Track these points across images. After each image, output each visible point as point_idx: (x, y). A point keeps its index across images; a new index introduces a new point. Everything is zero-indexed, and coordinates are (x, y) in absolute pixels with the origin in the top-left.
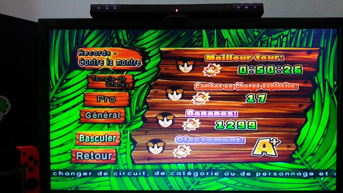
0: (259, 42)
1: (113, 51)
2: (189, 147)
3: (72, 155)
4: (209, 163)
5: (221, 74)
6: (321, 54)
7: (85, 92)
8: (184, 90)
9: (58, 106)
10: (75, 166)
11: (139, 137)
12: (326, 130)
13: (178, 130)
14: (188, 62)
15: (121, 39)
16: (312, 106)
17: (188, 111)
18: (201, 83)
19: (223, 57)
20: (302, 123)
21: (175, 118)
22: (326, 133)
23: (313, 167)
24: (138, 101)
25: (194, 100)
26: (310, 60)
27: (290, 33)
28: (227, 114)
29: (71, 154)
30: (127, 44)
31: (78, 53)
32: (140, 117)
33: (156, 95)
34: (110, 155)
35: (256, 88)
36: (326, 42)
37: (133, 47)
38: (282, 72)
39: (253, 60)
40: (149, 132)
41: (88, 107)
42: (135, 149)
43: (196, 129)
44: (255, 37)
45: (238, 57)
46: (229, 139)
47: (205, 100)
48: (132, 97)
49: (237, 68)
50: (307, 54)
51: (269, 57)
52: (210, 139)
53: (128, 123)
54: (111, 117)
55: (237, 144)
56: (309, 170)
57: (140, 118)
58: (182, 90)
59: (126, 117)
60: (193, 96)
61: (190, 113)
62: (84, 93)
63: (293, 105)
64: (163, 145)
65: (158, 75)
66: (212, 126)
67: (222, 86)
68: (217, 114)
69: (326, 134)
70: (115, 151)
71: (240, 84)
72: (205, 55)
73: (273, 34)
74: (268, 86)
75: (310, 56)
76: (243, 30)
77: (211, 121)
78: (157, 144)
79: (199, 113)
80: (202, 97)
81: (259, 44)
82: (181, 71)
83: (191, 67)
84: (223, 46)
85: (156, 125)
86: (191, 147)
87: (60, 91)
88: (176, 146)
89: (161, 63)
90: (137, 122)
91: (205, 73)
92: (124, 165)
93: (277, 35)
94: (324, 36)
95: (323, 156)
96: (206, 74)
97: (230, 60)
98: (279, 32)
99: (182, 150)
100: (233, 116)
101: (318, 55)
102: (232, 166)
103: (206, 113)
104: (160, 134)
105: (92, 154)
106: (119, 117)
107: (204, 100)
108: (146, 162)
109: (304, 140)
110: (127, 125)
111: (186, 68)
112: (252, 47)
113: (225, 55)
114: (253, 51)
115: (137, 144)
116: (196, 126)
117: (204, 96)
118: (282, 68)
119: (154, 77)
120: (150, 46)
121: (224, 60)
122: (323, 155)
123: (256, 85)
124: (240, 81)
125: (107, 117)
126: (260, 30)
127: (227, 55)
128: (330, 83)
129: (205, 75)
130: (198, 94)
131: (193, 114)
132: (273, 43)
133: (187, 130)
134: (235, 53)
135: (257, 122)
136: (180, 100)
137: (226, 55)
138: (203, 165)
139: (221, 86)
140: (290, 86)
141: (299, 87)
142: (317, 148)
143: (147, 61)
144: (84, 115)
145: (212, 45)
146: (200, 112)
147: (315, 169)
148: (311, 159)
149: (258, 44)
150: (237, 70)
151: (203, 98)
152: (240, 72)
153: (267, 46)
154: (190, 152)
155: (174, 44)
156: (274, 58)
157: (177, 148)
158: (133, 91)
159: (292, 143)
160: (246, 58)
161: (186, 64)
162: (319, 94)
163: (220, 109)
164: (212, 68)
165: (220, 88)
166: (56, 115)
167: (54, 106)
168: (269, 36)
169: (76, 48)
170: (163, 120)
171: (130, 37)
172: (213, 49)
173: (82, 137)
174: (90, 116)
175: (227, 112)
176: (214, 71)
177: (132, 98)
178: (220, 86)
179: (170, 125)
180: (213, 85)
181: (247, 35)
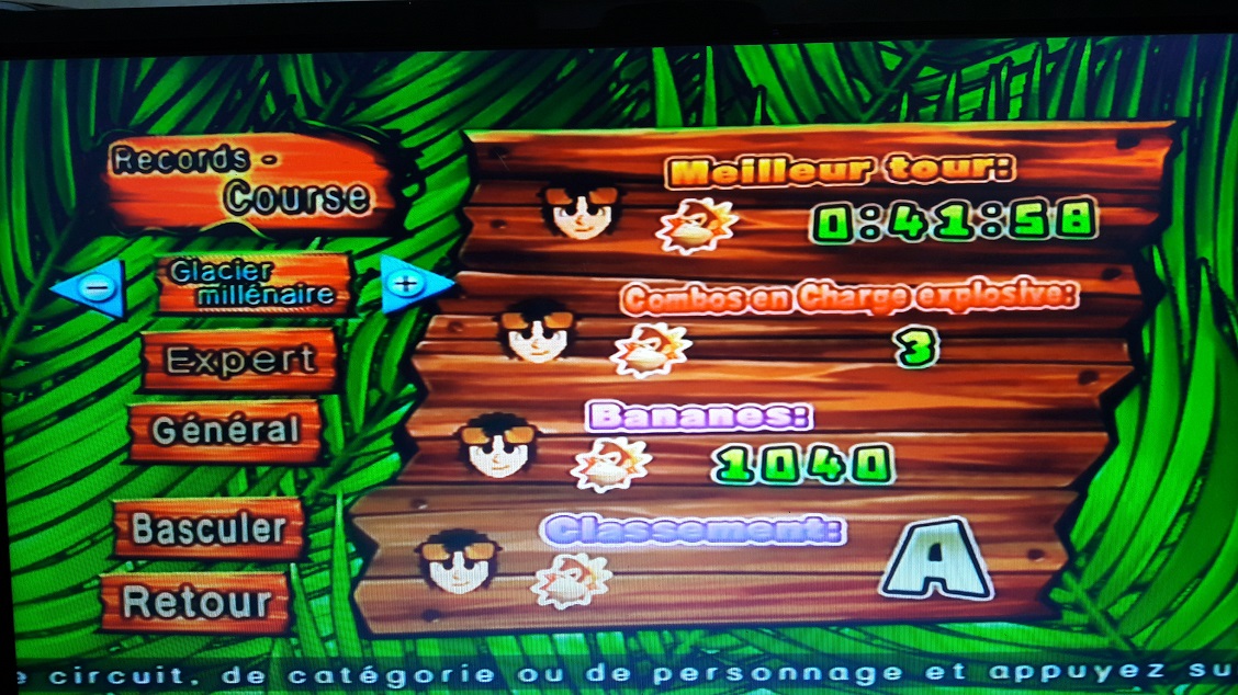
0: (905, 98)
1: (258, 150)
2: (602, 561)
3: (104, 597)
4: (689, 628)
5: (738, 242)
6: (1181, 149)
7: (145, 328)
8: (577, 317)
9: (36, 391)
10: (118, 644)
11: (388, 522)
12: (1199, 482)
13: (553, 487)
14: (592, 194)
15: (295, 96)
16: (1138, 376)
17: (594, 407)
18: (652, 286)
19: (744, 169)
20: (1090, 455)
21: (540, 440)
22: (1200, 494)
23: (1139, 641)
24: (376, 366)
25: (622, 358)
26: (1130, 176)
27: (1039, 58)
28: (766, 417)
29: (100, 593)
30: (320, 118)
31: (110, 163)
32: (388, 435)
33: (455, 339)
34: (262, 597)
35: (892, 305)
36: (1202, 93)
37: (343, 127)
38: (1005, 231)
39: (877, 179)
40: (427, 498)
41: (162, 397)
42: (370, 573)
43: (634, 483)
44: (887, 76)
45: (810, 169)
46: (774, 525)
47: (669, 356)
48: (350, 347)
49: (808, 216)
50: (1115, 148)
51: (948, 166)
52: (690, 528)
53: (335, 463)
54: (260, 438)
55: (810, 547)
56: (1126, 652)
57: (386, 441)
58: (570, 316)
59: (327, 435)
60: (619, 344)
61: (607, 415)
62: (143, 333)
63: (1056, 373)
64: (490, 555)
65: (462, 250)
66: (700, 470)
67: (743, 298)
68: (721, 419)
69: (1197, 500)
70: (282, 581)
71: (819, 285)
72: (666, 163)
73: (966, 60)
74: (945, 294)
75: (1129, 158)
76: (831, 44)
77: (697, 450)
78: (463, 550)
79: (645, 415)
80: (657, 346)
81: (905, 106)
82: (564, 235)
83: (604, 214)
84: (745, 117)
85: (457, 469)
86: (611, 559)
87: (40, 328)
88: (547, 559)
89: (471, 201)
90: (373, 457)
91: (668, 240)
92: (324, 640)
93: (986, 65)
94: (1192, 69)
95: (1185, 593)
96: (672, 244)
97: (776, 180)
98: (989, 53)
99: (573, 575)
100: (792, 424)
101: (1165, 151)
102: (790, 641)
103: (674, 412)
104: (477, 506)
105: (188, 596)
106: (295, 438)
107: (665, 357)
108: (418, 626)
109: (1104, 527)
110: (329, 470)
111: (582, 221)
112: (872, 120)
113: (752, 161)
114: (877, 141)
115: (379, 552)
116: (629, 471)
117: (665, 341)
118: (1006, 211)
119: (442, 260)
120: (420, 122)
121: (751, 181)
122: (1183, 590)
123: (892, 290)
124: (818, 271)
125: (242, 439)
126: (908, 45)
127: (762, 162)
128: (1221, 276)
129: (667, 248)
130: (637, 332)
131: (619, 418)
132: (967, 104)
133: (592, 489)
134: (800, 148)
135: (896, 450)
136: (561, 360)
137: (757, 159)
138: (662, 638)
139: (739, 294)
140: (1042, 289)
141: (1082, 295)
142: (1159, 561)
143: (409, 191)
144: (145, 427)
145: (694, 115)
146: (649, 408)
147: (1150, 647)
148: (1133, 606)
149: (899, 108)
150: (807, 223)
151: (659, 350)
152: (821, 235)
153: (938, 118)
154: (606, 583)
155: (525, 117)
156: (971, 166)
157: (550, 566)
158: (353, 323)
159: (1049, 539)
160: (848, 170)
161: (582, 201)
162: (1172, 323)
163: (735, 395)
164: (696, 216)
165: (731, 306)
166: (28, 431)
167: (17, 393)
168: (947, 68)
169: (99, 142)
170: (488, 448)
171: (331, 86)
172: (700, 135)
173: (142, 522)
174: (171, 432)
175: (764, 407)
176: (707, 232)
177: (348, 354)
178: (734, 296)
179: (519, 468)
180: (701, 290)
181: (850, 68)
